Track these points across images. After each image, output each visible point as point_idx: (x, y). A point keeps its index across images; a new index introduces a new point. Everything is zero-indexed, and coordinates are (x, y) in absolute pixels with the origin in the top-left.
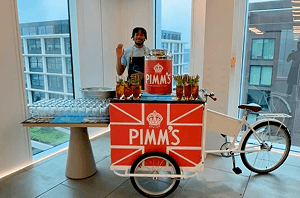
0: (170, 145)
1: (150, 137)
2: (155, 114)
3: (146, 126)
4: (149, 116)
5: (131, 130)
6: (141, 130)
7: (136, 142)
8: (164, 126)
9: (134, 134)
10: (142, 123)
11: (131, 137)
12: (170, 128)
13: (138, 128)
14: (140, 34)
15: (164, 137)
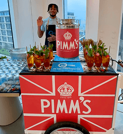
0: (82, 114)
1: (62, 107)
2: (66, 85)
3: (58, 97)
4: (60, 87)
5: (42, 101)
6: (53, 101)
7: (48, 111)
8: (75, 97)
9: (45, 104)
10: (53, 94)
11: (43, 107)
12: (82, 99)
13: (49, 98)
14: (53, 9)
15: (75, 107)
